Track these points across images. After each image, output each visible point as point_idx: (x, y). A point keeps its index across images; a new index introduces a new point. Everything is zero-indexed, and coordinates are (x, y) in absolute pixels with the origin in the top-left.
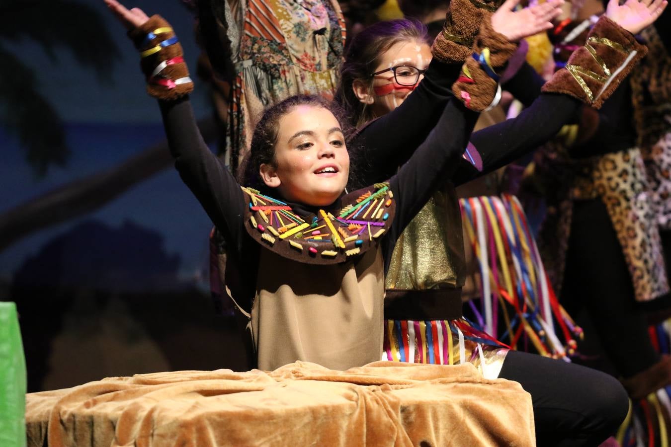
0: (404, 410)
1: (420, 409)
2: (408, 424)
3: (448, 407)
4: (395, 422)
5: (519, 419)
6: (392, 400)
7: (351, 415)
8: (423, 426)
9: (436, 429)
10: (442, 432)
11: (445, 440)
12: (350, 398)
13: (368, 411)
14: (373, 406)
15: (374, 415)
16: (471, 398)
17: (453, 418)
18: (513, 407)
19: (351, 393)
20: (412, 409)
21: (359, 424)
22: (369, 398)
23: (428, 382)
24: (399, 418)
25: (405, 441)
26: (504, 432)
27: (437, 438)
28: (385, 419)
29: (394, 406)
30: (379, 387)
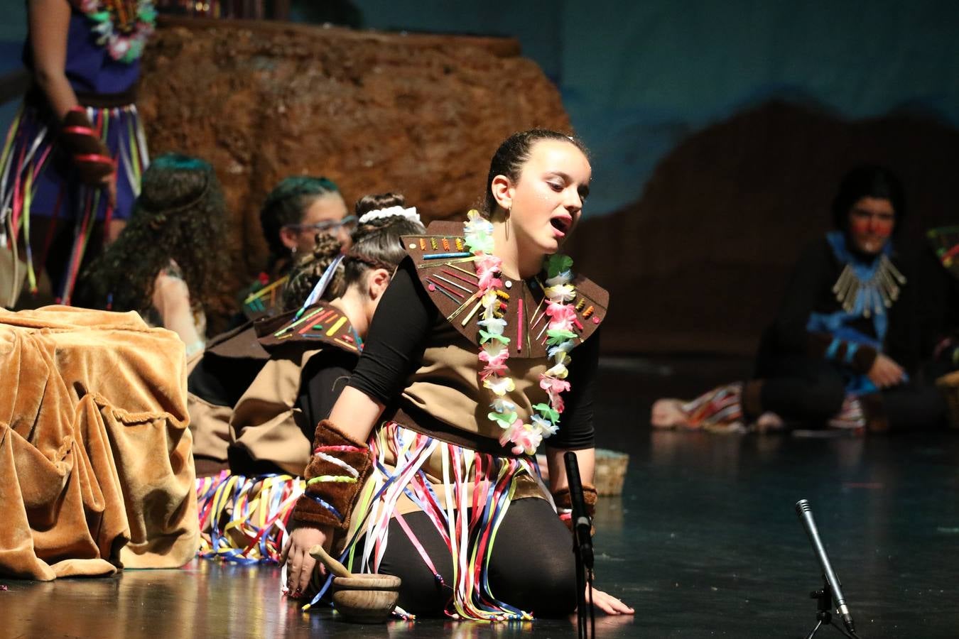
0: (59, 352)
1: (75, 352)
2: (63, 365)
3: (103, 351)
4: (49, 363)
5: (170, 366)
6: (49, 342)
7: (7, 354)
8: (77, 367)
9: (90, 371)
10: (96, 374)
11: (98, 381)
12: (8, 339)
13: (23, 352)
14: (29, 347)
15: (29, 355)
16: (126, 345)
17: (107, 362)
18: (166, 355)
19: (10, 334)
20: (67, 352)
21: (14, 363)
22: (25, 339)
23: (88, 328)
24: (54, 360)
25: (58, 381)
26: (154, 378)
27: (90, 379)
28: (39, 360)
29: (50, 349)
30: (39, 330)
